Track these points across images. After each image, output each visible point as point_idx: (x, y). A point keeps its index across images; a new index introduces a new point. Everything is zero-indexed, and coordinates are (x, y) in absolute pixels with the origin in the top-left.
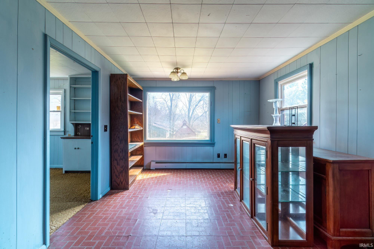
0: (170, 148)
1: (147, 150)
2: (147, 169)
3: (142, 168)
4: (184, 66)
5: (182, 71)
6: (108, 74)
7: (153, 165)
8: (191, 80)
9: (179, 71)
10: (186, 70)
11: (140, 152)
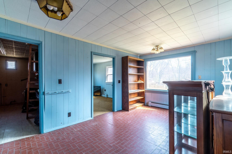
0: (160, 94)
1: (147, 94)
2: (146, 105)
3: (143, 104)
4: (161, 44)
5: (160, 47)
6: (121, 57)
7: (150, 104)
8: (166, 51)
9: (158, 47)
10: (162, 46)
11: (143, 95)
